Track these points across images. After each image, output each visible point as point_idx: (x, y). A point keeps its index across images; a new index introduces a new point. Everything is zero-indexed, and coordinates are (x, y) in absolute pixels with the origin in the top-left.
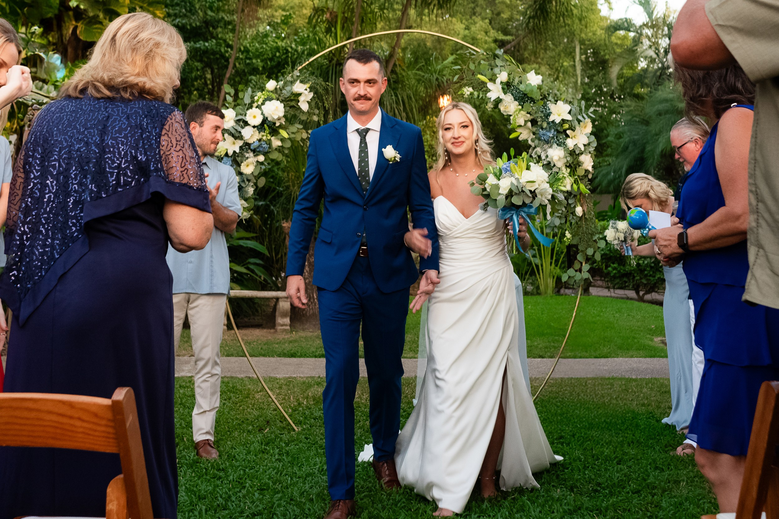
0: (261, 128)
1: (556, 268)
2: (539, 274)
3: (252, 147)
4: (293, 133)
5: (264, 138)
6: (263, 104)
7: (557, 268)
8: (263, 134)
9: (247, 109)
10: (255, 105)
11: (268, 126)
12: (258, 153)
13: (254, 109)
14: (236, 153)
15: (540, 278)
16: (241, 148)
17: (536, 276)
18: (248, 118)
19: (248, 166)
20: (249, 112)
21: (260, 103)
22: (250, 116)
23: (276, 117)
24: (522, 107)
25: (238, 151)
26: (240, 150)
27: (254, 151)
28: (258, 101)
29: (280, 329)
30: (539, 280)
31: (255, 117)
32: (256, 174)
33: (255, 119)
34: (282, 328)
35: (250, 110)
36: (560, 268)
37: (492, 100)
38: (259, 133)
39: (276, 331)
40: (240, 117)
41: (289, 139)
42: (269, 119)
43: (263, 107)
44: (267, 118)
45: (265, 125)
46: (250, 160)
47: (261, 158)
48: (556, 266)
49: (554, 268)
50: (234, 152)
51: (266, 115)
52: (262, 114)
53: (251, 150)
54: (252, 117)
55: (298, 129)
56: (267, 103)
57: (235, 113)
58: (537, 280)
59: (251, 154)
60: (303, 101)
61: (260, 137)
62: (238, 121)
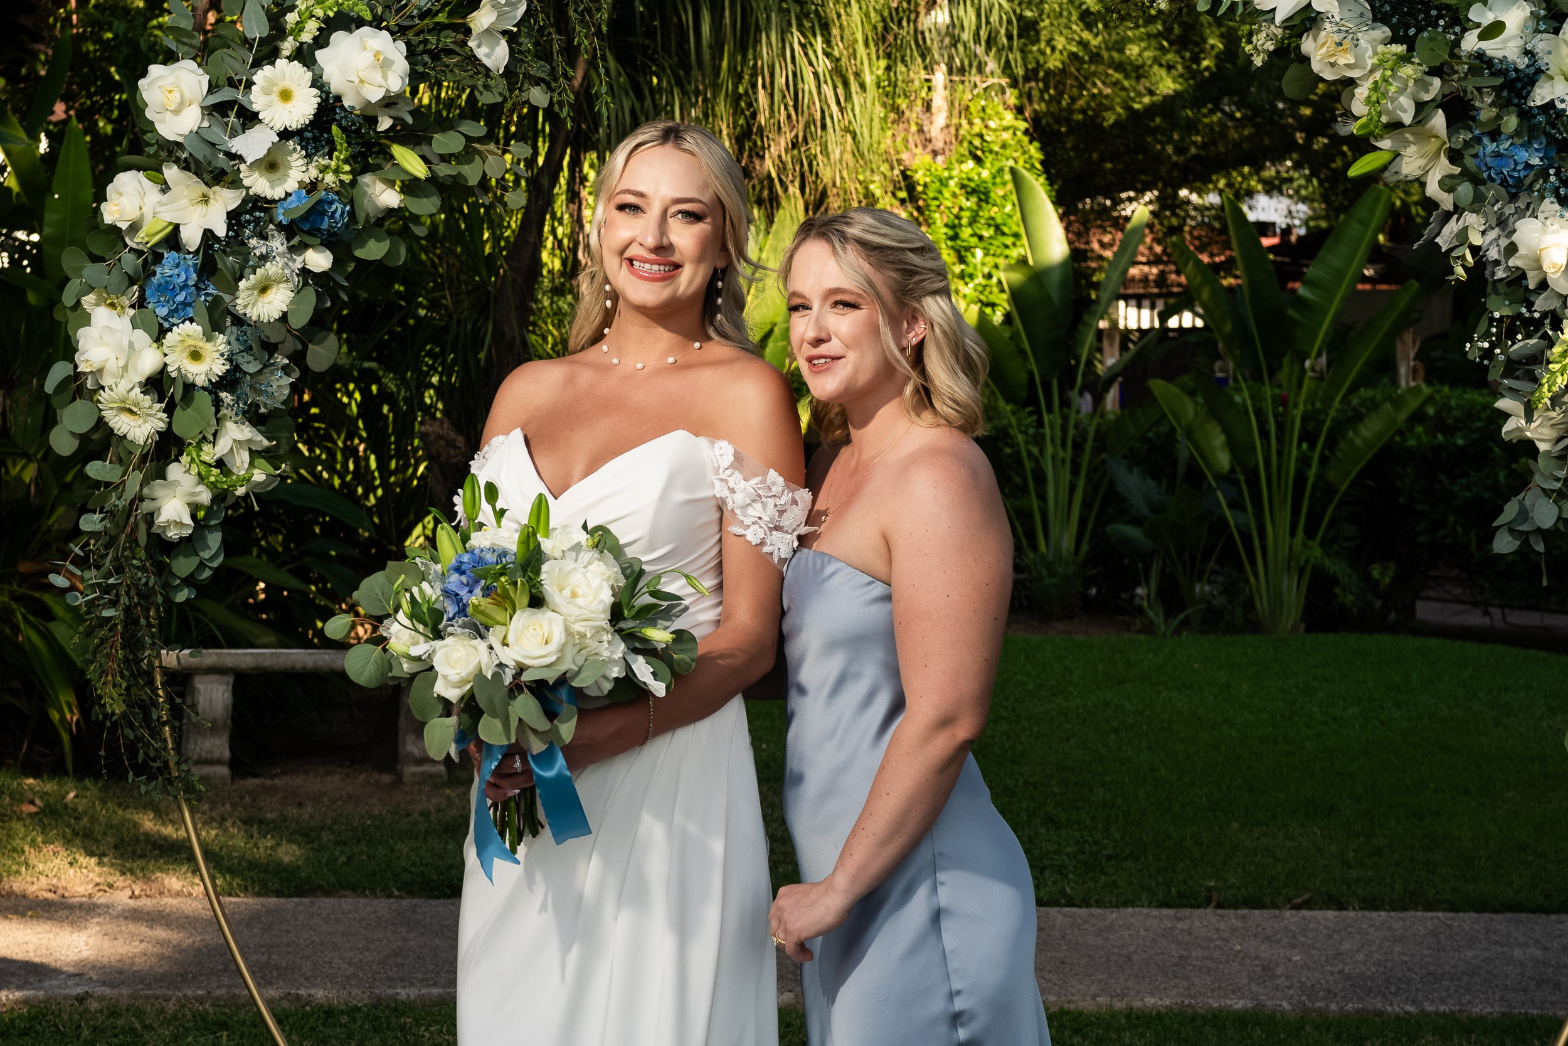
0: (315, 139)
1: (1311, 543)
2: (1253, 562)
3: (281, 216)
4: (445, 158)
5: (330, 178)
6: (321, 41)
7: (1315, 545)
8: (325, 162)
9: (257, 64)
10: (288, 46)
11: (344, 129)
12: (308, 240)
13: (281, 63)
14: (217, 239)
15: (1256, 575)
16: (233, 217)
17: (1240, 566)
18: (257, 100)
19: (264, 290)
20: (262, 76)
21: (307, 37)
22: (266, 92)
23: (375, 95)
24: (1411, 49)
25: (221, 231)
26: (230, 227)
27: (289, 230)
28: (300, 27)
29: (414, 774)
30: (1252, 580)
31: (286, 95)
32: (299, 321)
33: (289, 106)
34: (420, 769)
35: (267, 68)
36: (1321, 544)
37: (1279, 17)
38: (309, 156)
39: (399, 780)
40: (225, 94)
41: (433, 180)
42: (347, 103)
43: (319, 54)
44: (338, 98)
45: (335, 129)
46: (272, 269)
47: (319, 260)
48: (1310, 533)
49: (1305, 546)
50: (208, 234)
51: (336, 86)
52: (317, 83)
53: (280, 227)
54: (275, 97)
55: (469, 139)
56: (339, 38)
57: (206, 78)
58: (1247, 581)
59: (278, 244)
60: (488, 31)
61: (313, 173)
62: (217, 110)
